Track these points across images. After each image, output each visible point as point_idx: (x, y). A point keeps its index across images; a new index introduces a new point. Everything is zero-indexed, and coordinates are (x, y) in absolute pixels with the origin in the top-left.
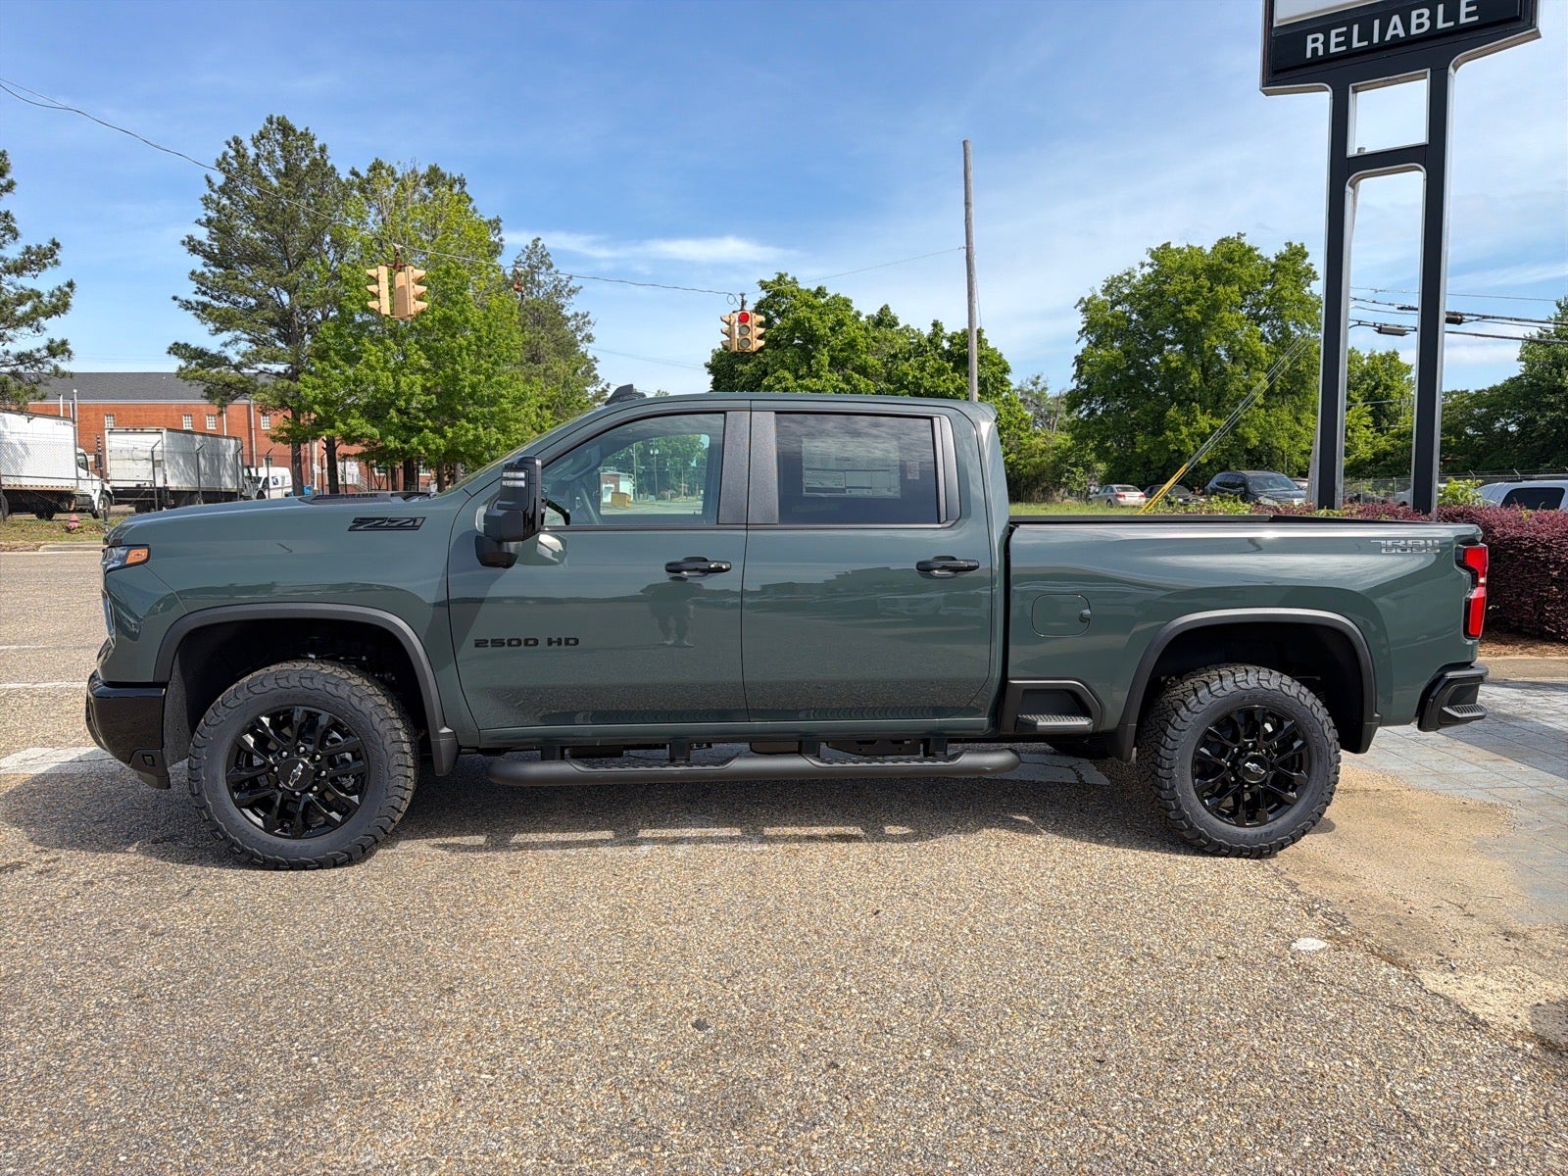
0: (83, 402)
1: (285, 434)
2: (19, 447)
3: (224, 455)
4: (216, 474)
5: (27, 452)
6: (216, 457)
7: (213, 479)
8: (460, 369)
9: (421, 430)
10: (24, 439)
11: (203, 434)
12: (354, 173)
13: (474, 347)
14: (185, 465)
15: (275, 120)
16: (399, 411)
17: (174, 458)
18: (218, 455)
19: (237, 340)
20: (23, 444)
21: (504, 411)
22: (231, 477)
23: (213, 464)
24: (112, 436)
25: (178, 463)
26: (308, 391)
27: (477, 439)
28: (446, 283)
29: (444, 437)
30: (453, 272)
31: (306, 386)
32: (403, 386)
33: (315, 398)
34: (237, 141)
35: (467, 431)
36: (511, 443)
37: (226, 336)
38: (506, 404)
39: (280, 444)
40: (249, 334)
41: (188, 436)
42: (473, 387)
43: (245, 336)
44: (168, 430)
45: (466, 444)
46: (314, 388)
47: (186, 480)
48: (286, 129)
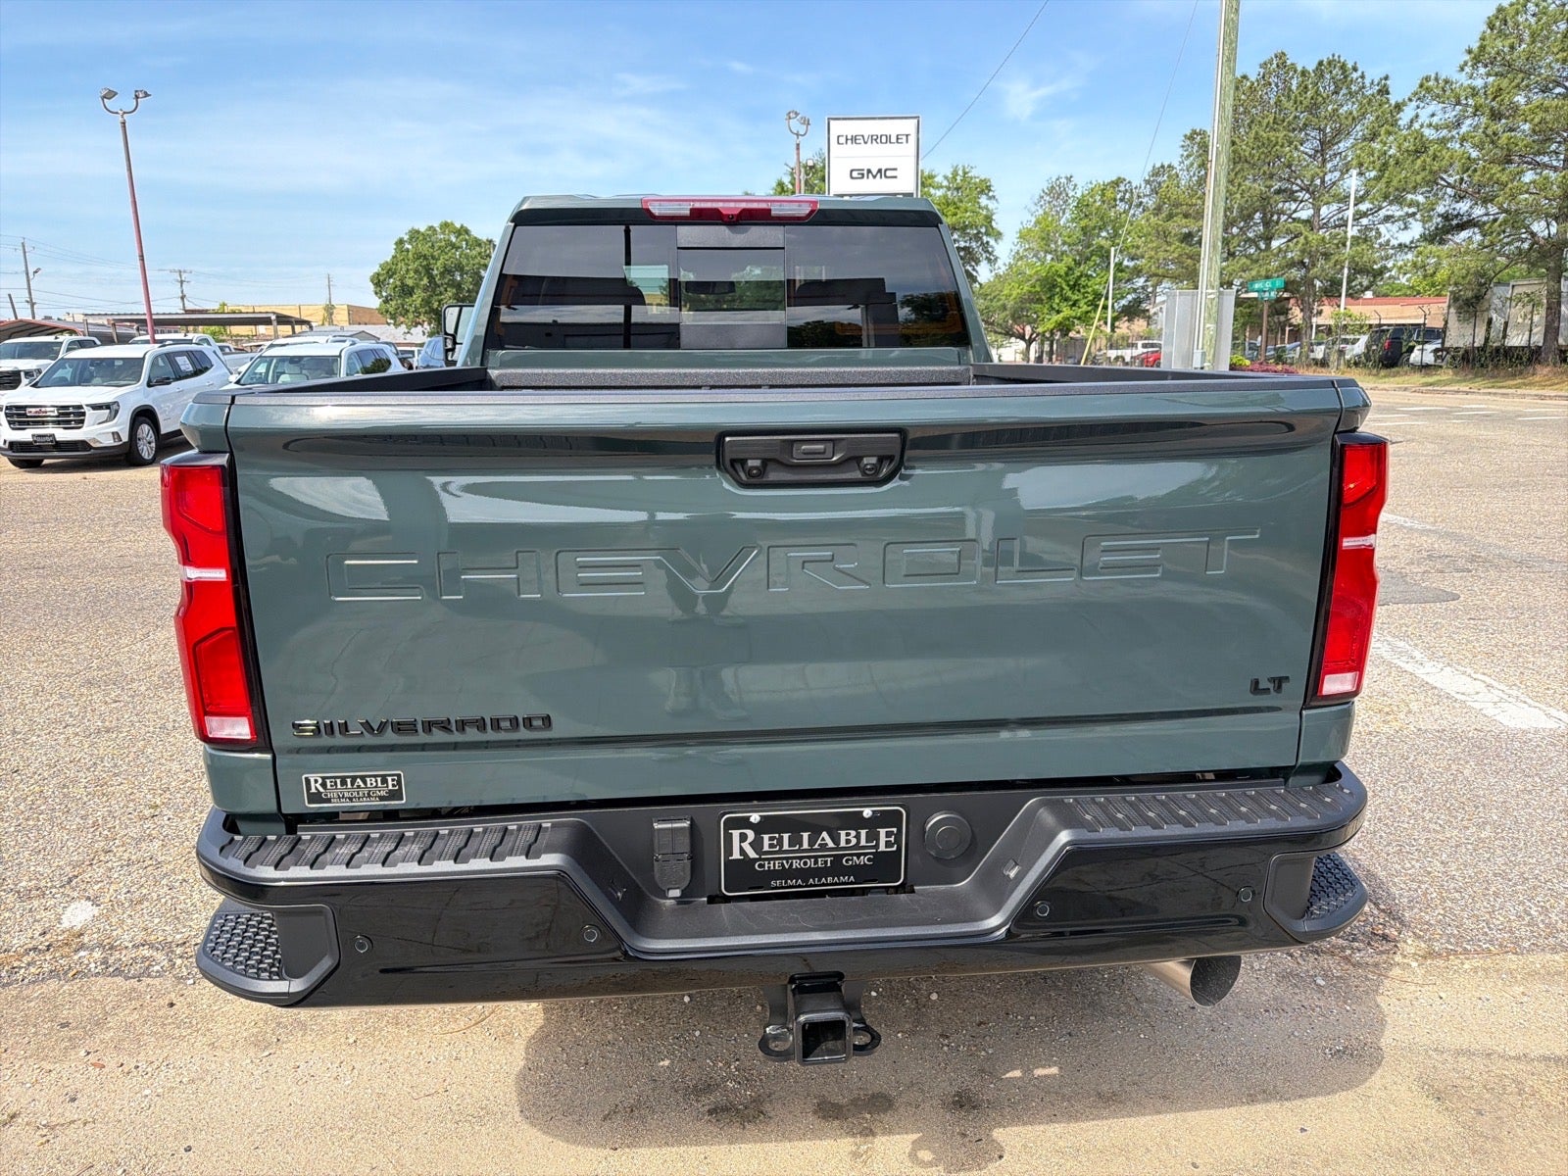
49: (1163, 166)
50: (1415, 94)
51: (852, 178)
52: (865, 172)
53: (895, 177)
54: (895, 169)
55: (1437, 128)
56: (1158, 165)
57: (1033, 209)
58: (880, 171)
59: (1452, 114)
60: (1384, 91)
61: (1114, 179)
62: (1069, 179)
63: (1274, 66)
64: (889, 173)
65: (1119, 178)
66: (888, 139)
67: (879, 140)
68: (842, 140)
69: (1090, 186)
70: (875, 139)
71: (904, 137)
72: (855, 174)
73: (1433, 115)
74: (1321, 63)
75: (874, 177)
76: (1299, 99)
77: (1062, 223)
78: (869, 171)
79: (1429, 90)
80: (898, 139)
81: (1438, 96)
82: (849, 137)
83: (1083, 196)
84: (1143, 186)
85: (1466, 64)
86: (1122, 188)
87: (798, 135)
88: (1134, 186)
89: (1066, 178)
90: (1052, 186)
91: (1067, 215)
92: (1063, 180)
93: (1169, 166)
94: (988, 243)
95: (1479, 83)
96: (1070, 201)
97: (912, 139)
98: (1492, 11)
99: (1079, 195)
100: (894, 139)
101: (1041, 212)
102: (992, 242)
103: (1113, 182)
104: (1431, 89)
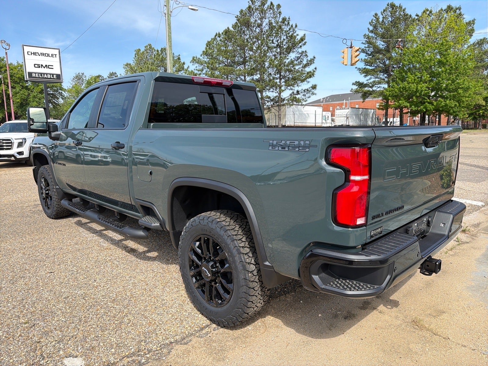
0: (351, 101)
1: (381, 107)
2: (307, 115)
3: (369, 115)
4: (366, 120)
5: (309, 116)
6: (366, 115)
7: (365, 122)
8: (441, 79)
9: (424, 103)
10: (308, 112)
11: (363, 109)
12: (417, 15)
13: (448, 71)
14: (355, 118)
15: (389, 4)
16: (417, 97)
17: (352, 116)
18: (367, 115)
19: (371, 78)
20: (307, 114)
21: (460, 94)
22: (370, 121)
23: (365, 117)
24: (337, 111)
25: (353, 118)
26: (387, 93)
27: (446, 105)
28: (441, 48)
29: (433, 105)
30: (445, 44)
31: (387, 91)
32: (419, 88)
33: (389, 95)
34: (376, 14)
35: (442, 102)
36: (464, 105)
37: (368, 78)
38: (460, 91)
39: (380, 111)
40: (374, 76)
41: (358, 109)
42: (447, 85)
43: (373, 77)
44: (351, 108)
45: (442, 107)
46: (390, 91)
47: (355, 122)
48: (393, 6)
49: (113, 73)
50: (192, 61)
51: (35, 67)
52: (40, 66)
53: (53, 68)
54: (53, 66)
55: (198, 71)
56: (111, 72)
57: (72, 82)
58: (46, 66)
59: (201, 68)
60: (179, 59)
61: (98, 75)
62: (83, 74)
63: (149, 47)
64: (50, 67)
65: (99, 75)
66: (48, 55)
67: (45, 55)
68: (30, 53)
69: (91, 77)
70: (43, 54)
71: (55, 55)
72: (36, 66)
73: (196, 67)
74: (162, 49)
75: (44, 68)
76: (158, 58)
77: (82, 88)
78: (42, 65)
79: (195, 60)
80: (52, 56)
81: (197, 62)
82: (32, 53)
83: (88, 79)
84: (107, 78)
85: (202, 55)
86: (101, 78)
87: (6, 49)
88: (104, 78)
89: (82, 73)
90: (77, 76)
91: (84, 85)
92: (81, 74)
93: (115, 73)
94: (61, 92)
95: (206, 60)
96: (84, 81)
97: (58, 56)
98: (207, 42)
99: (87, 79)
100: (50, 55)
101: (74, 84)
102: (63, 92)
103: (97, 76)
104: (194, 60)
